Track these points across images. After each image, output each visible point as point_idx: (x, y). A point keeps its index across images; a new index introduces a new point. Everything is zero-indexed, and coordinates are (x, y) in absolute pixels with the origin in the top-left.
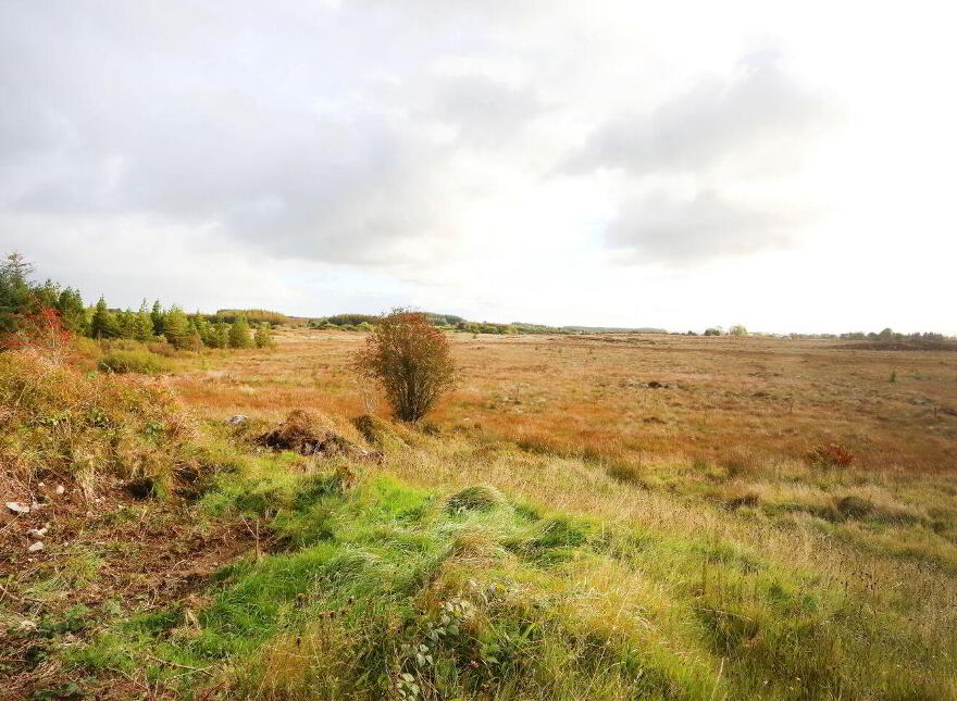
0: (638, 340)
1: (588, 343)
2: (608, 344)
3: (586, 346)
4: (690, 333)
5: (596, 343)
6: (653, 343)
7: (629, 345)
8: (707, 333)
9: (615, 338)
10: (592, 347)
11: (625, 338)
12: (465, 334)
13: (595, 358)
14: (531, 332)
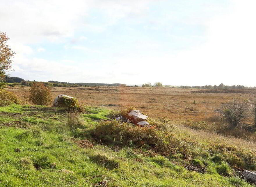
0: (110, 90)
1: (88, 91)
2: (97, 91)
3: (87, 92)
4: (136, 86)
5: (91, 91)
6: (117, 91)
7: (106, 92)
8: (143, 86)
9: (101, 89)
10: (90, 93)
11: (105, 89)
12: (27, 87)
13: (91, 97)
14: (60, 86)
